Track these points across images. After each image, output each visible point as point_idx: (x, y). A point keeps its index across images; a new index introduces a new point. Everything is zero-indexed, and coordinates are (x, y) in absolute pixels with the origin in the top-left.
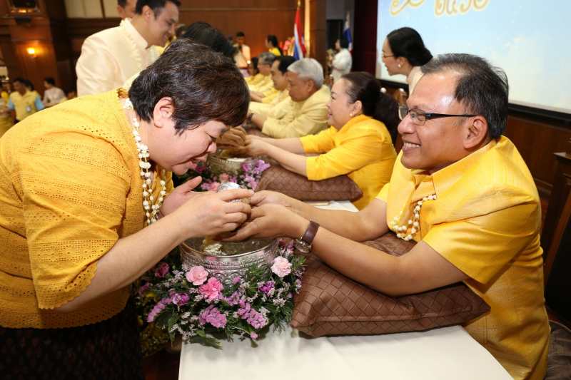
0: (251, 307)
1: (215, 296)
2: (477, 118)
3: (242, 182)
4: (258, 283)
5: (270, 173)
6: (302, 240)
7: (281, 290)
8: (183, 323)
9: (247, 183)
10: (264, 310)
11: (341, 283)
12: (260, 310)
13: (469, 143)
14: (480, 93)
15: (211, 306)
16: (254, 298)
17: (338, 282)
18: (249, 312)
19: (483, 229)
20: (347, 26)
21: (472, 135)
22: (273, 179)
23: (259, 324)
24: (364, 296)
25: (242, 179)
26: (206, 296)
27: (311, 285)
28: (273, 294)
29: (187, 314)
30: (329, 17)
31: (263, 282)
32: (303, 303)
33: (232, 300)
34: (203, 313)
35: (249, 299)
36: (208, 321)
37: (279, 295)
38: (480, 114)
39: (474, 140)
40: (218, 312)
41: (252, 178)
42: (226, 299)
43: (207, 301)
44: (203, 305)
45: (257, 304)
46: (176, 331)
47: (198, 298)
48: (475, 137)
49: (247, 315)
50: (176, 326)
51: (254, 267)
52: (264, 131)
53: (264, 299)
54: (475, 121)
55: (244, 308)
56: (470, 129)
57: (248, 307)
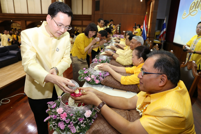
0: (73, 125)
1: (64, 119)
2: (163, 75)
3: (98, 79)
4: (78, 118)
5: (108, 77)
6: (97, 107)
7: (85, 122)
8: (53, 125)
9: (100, 79)
10: (78, 127)
11: (106, 125)
12: (77, 127)
13: (161, 84)
14: (164, 66)
15: (62, 121)
16: (75, 122)
17: (105, 125)
18: (72, 127)
19: (161, 122)
20: (165, 22)
21: (162, 81)
22: (108, 79)
23: (73, 132)
24: (113, 132)
25: (99, 78)
26: (61, 118)
27: (96, 123)
28: (82, 122)
29: (54, 122)
30: (158, 18)
31: (79, 118)
32: (91, 129)
33: (67, 121)
34: (59, 123)
35: (74, 122)
36: (60, 126)
37: (83, 123)
38: (164, 74)
39: (163, 83)
40: (64, 124)
41: (102, 78)
42: (66, 121)
43: (61, 119)
44: (59, 120)
45: (76, 125)
46: (51, 126)
47: (58, 118)
48: (163, 82)
49: (71, 127)
50: (51, 125)
51: (78, 112)
52: (116, 60)
53: (79, 123)
54: (163, 76)
55: (71, 125)
56: (161, 79)
57: (72, 125)
